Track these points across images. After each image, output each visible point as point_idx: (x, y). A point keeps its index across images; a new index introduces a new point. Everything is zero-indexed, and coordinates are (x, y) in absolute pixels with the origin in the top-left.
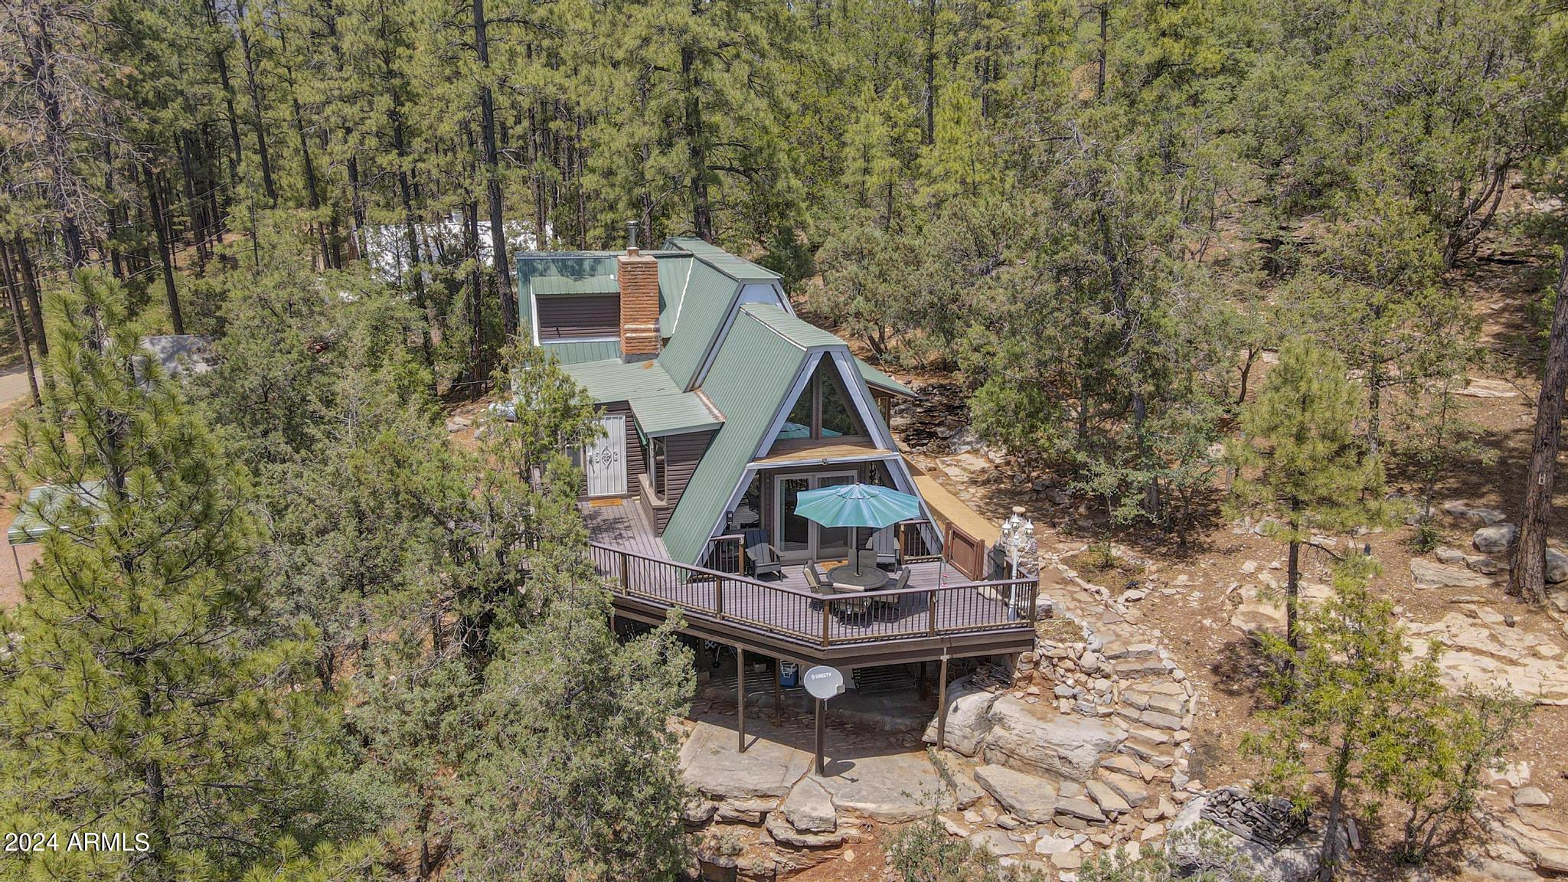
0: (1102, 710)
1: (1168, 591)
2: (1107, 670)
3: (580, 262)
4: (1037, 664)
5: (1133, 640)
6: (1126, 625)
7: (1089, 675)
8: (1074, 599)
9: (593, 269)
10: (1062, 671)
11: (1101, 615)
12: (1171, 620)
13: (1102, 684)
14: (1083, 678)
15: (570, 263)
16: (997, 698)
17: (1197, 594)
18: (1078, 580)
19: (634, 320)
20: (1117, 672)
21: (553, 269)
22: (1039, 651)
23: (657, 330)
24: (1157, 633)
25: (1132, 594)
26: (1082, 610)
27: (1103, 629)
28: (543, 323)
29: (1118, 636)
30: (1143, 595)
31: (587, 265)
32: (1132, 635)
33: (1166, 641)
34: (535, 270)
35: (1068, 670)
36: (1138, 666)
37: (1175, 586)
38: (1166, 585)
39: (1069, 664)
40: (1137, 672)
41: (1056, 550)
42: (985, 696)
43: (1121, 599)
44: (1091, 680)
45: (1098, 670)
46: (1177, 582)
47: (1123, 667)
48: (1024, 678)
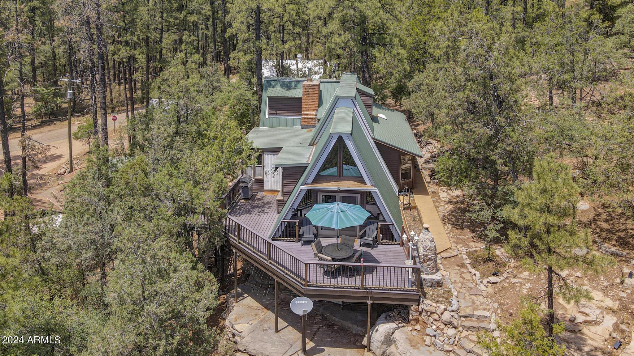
0: (447, 347)
1: (514, 280)
2: (456, 324)
3: (290, 83)
4: (421, 313)
5: (480, 307)
6: (481, 297)
7: (446, 325)
8: (462, 277)
9: (296, 86)
10: (431, 320)
11: (471, 288)
12: (508, 298)
13: (451, 332)
14: (442, 326)
15: (286, 83)
16: (398, 328)
17: (529, 285)
18: (469, 266)
19: (307, 110)
20: (462, 326)
21: (279, 85)
22: (422, 306)
23: (316, 115)
24: (496, 305)
25: (493, 279)
26: (463, 284)
27: (467, 297)
28: (269, 109)
29: (473, 303)
30: (499, 280)
31: (293, 84)
32: (481, 304)
33: (499, 311)
34: (271, 85)
35: (435, 320)
36: (475, 324)
37: (520, 278)
38: (515, 276)
39: (436, 317)
40: (474, 328)
41: (468, 246)
42: (394, 325)
43: (485, 281)
44: (446, 328)
45: (451, 323)
46: (521, 276)
47: (467, 323)
48: (414, 320)
